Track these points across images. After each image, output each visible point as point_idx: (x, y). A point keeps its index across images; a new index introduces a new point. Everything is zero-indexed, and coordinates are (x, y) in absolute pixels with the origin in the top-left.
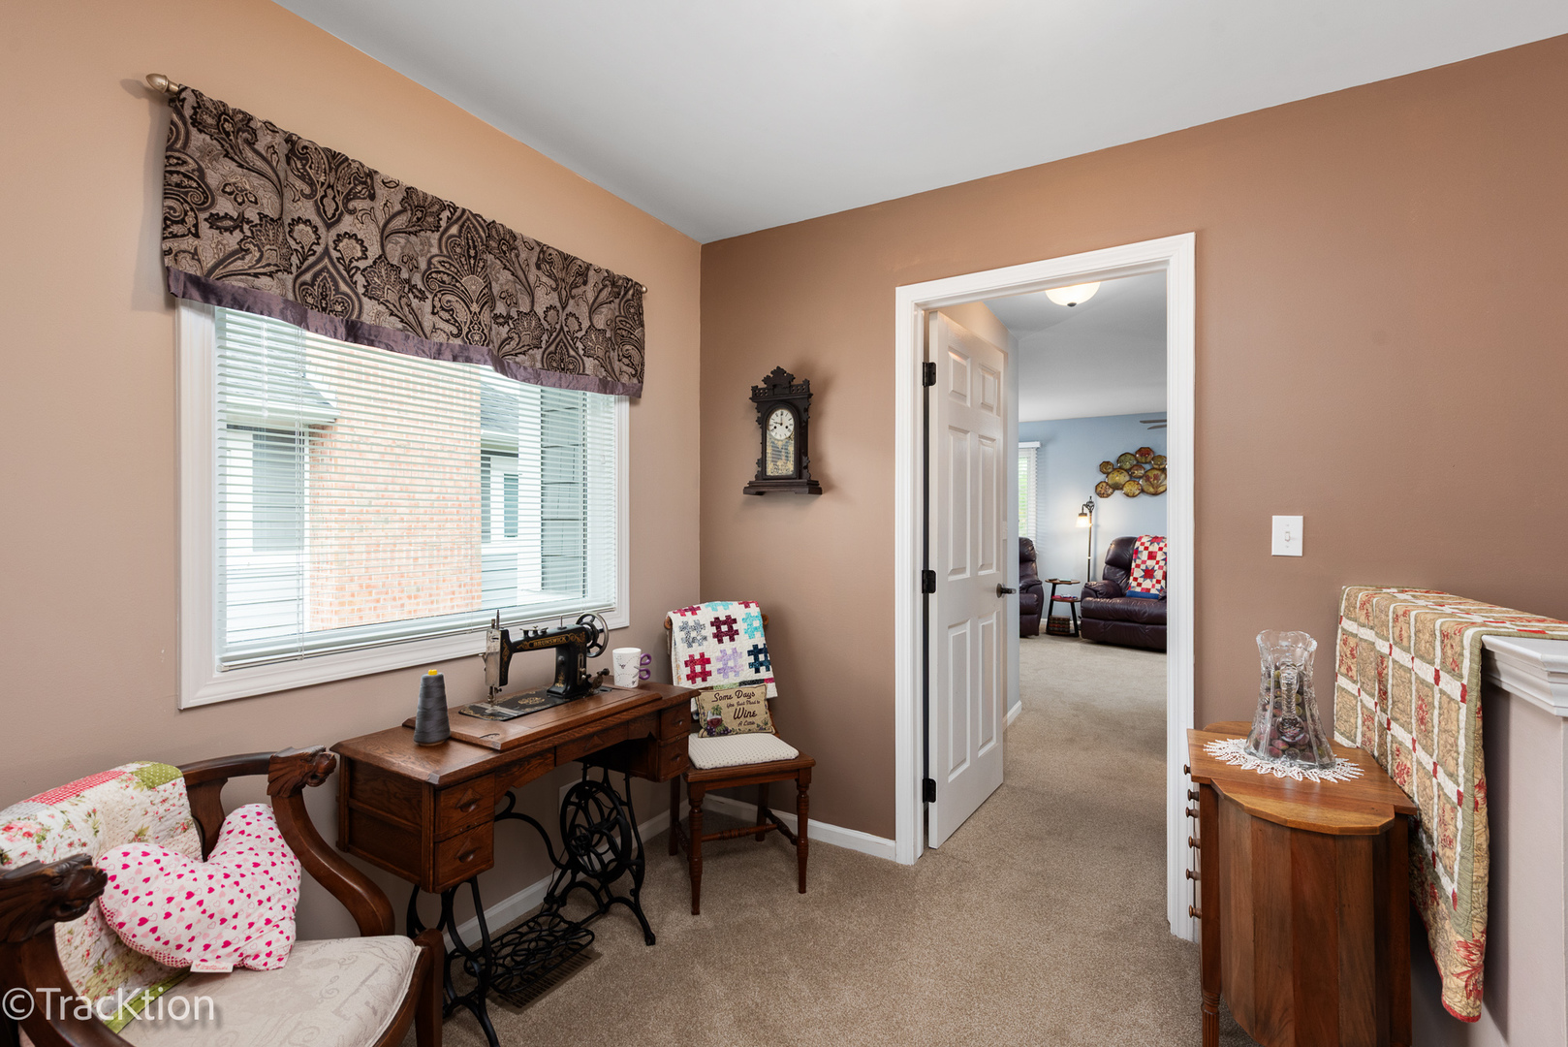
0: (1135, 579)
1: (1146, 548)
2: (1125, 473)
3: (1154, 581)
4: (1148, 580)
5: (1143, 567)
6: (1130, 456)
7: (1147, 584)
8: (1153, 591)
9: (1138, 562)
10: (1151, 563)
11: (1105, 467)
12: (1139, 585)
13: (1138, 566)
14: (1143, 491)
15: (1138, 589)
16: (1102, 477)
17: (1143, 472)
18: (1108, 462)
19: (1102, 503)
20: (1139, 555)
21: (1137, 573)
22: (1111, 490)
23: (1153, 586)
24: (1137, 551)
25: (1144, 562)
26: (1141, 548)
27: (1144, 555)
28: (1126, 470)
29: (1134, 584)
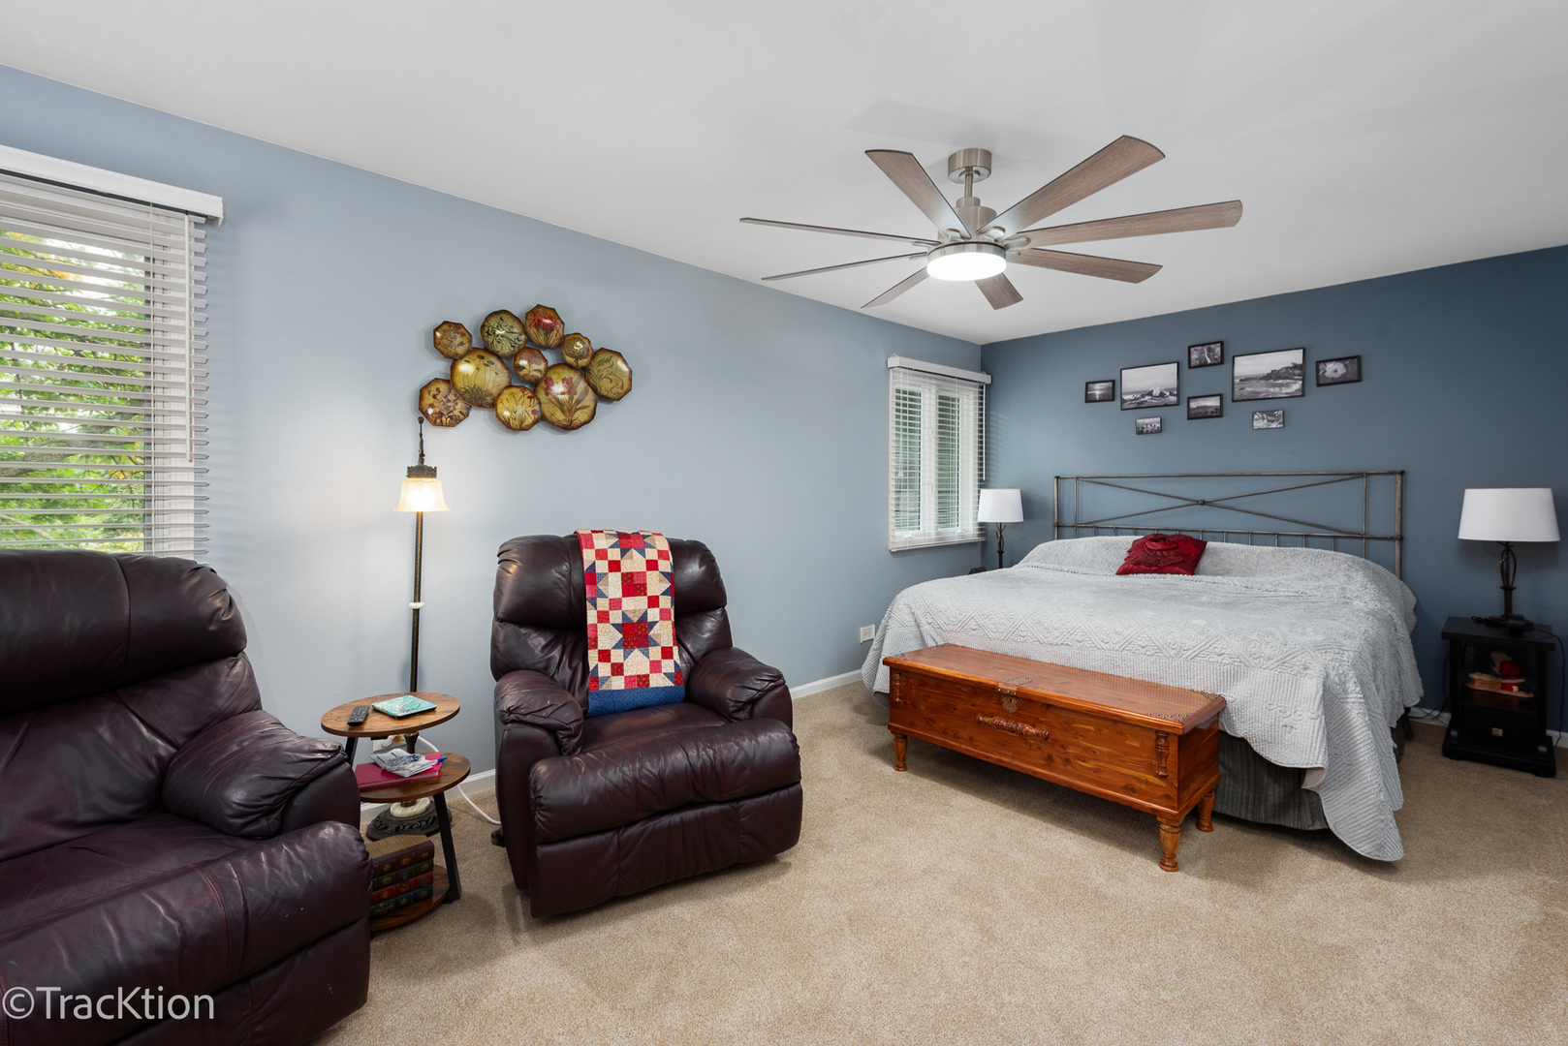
0: (605, 656)
1: (614, 566)
2: (498, 364)
3: (655, 653)
4: (637, 653)
5: (616, 617)
6: (509, 321)
7: (637, 663)
8: (658, 681)
9: (603, 604)
10: (634, 605)
11: (446, 339)
12: (618, 669)
13: (603, 617)
14: (542, 419)
15: (618, 683)
16: (438, 367)
17: (542, 367)
18: (458, 326)
19: (442, 445)
20: (600, 586)
21: (607, 637)
23: (655, 667)
24: (591, 577)
25: (615, 604)
26: (602, 567)
27: (613, 586)
28: (500, 358)
29: (604, 670)
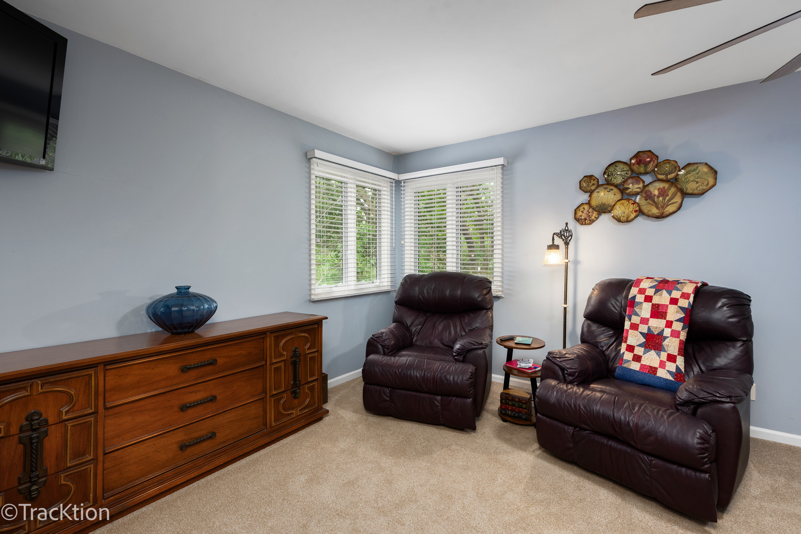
0: (630, 348)
1: (648, 299)
2: (615, 190)
3: (664, 356)
4: (653, 352)
5: (643, 328)
6: (621, 166)
7: (651, 359)
8: (662, 373)
9: (635, 320)
10: (657, 324)
11: (588, 184)
12: (637, 358)
13: (634, 327)
14: (640, 212)
15: (635, 366)
16: (584, 197)
17: (641, 185)
18: (591, 177)
19: (584, 234)
20: (636, 309)
21: (634, 338)
22: (595, 214)
23: (662, 365)
24: (632, 303)
25: (644, 321)
26: (640, 298)
27: (645, 310)
28: (616, 186)
29: (628, 356)
